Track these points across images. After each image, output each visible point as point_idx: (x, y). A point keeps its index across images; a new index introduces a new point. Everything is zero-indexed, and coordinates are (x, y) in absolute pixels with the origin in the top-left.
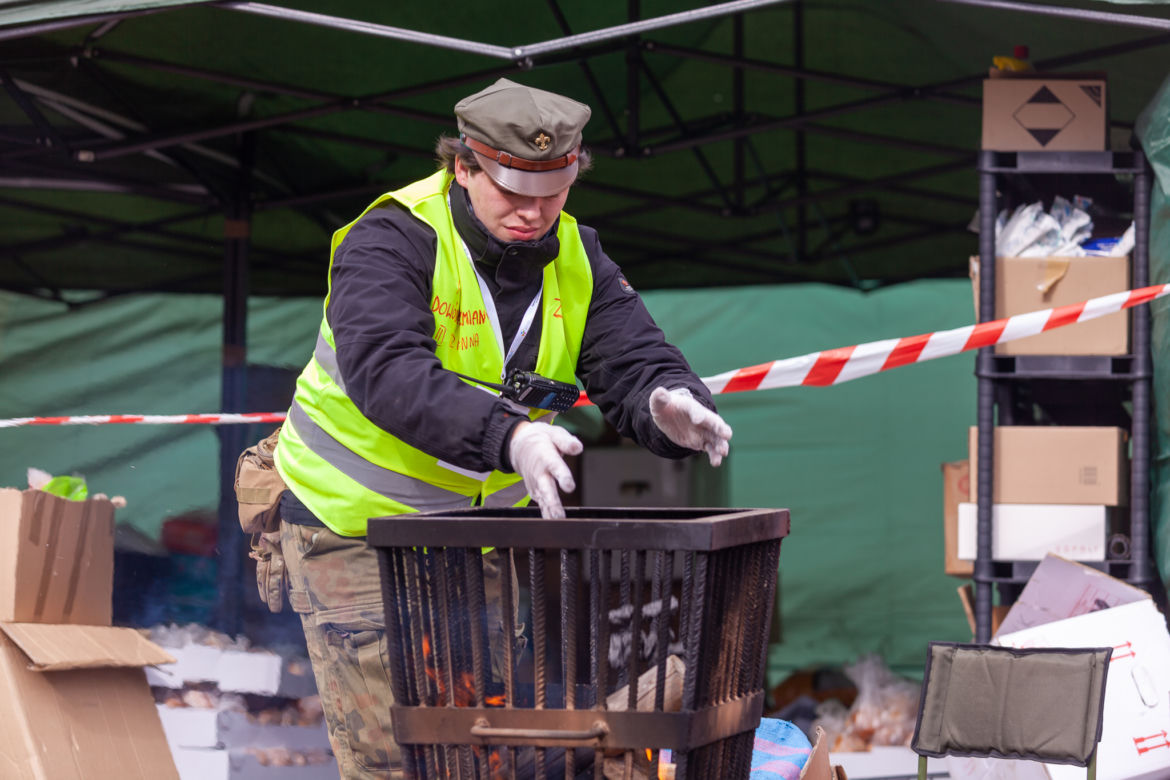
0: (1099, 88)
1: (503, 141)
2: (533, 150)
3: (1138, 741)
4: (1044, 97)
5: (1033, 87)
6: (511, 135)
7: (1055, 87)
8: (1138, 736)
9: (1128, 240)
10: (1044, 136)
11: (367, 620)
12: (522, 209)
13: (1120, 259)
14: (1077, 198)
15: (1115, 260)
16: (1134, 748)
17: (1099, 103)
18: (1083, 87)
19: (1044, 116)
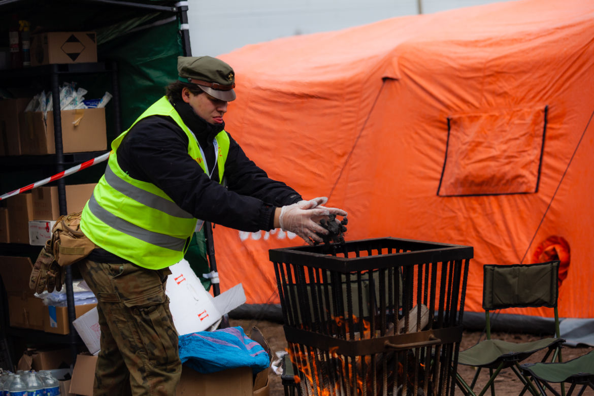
0: (94, 35)
1: (215, 78)
2: (227, 81)
3: (199, 315)
4: (72, 39)
5: (68, 35)
6: (218, 75)
7: (77, 35)
8: (199, 314)
9: (105, 100)
10: (74, 56)
11: (151, 302)
12: (220, 107)
13: (103, 108)
14: (73, 82)
15: (100, 109)
16: (199, 319)
17: (94, 41)
18: (87, 34)
19: (73, 48)
